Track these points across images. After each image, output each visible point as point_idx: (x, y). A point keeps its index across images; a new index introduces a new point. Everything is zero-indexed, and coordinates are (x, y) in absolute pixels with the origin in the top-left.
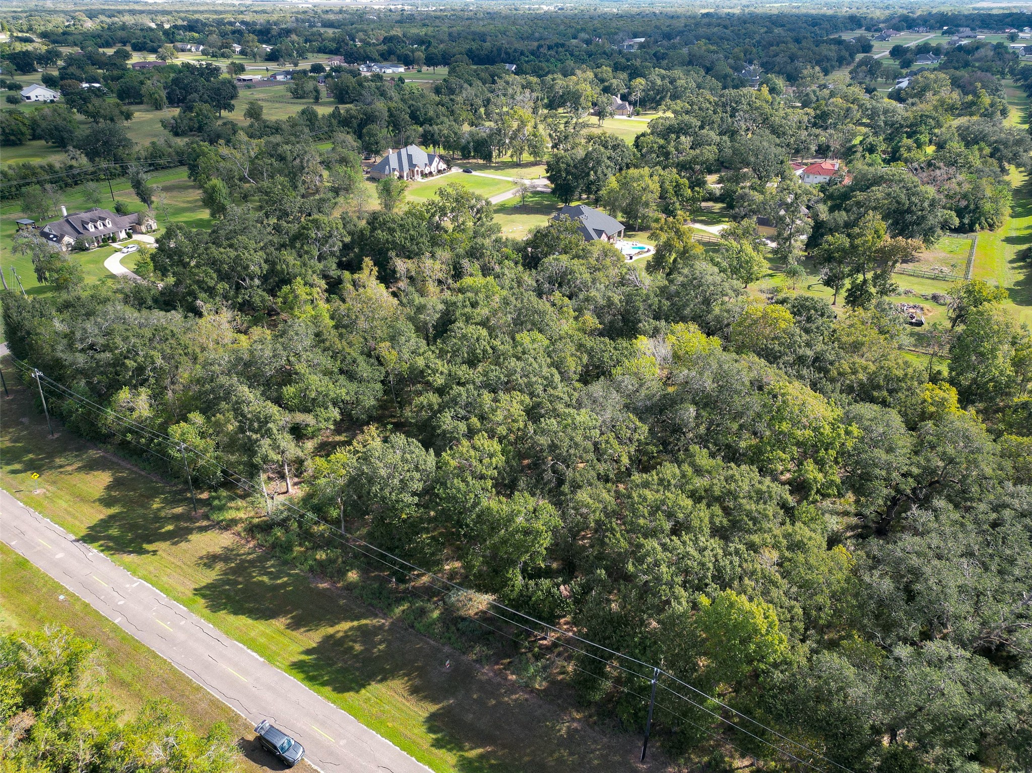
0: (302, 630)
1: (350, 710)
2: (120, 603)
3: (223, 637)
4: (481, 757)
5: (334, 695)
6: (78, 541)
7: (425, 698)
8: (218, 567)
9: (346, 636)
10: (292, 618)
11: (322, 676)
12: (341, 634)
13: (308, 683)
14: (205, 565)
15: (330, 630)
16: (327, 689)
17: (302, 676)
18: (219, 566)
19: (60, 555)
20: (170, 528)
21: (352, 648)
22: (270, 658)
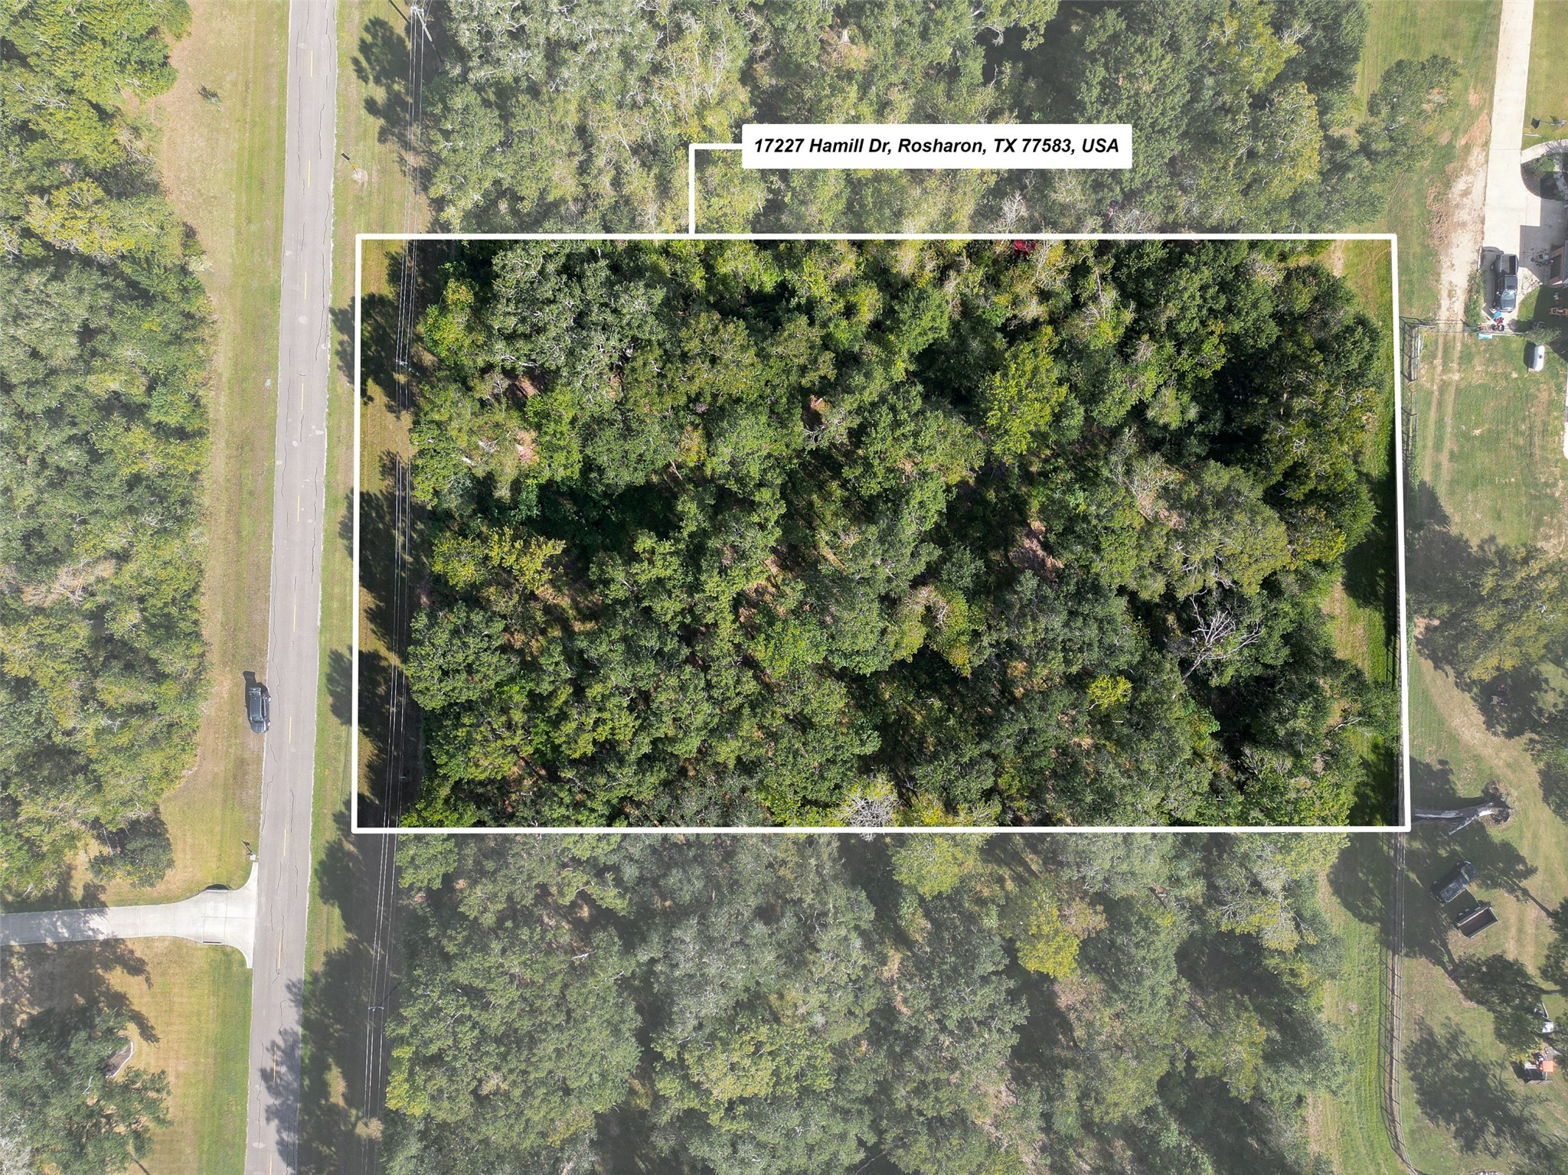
0: (372, 626)
1: (321, 731)
2: (295, 444)
3: (318, 570)
4: (349, 854)
5: (327, 709)
6: (332, 311)
7: (371, 780)
8: (386, 482)
9: (385, 670)
10: (377, 606)
11: (339, 684)
12: (383, 663)
13: (324, 680)
14: (384, 466)
15: (383, 651)
16: (330, 700)
17: (328, 670)
18: (389, 482)
19: (303, 320)
20: (401, 378)
21: (379, 684)
22: (324, 629)
